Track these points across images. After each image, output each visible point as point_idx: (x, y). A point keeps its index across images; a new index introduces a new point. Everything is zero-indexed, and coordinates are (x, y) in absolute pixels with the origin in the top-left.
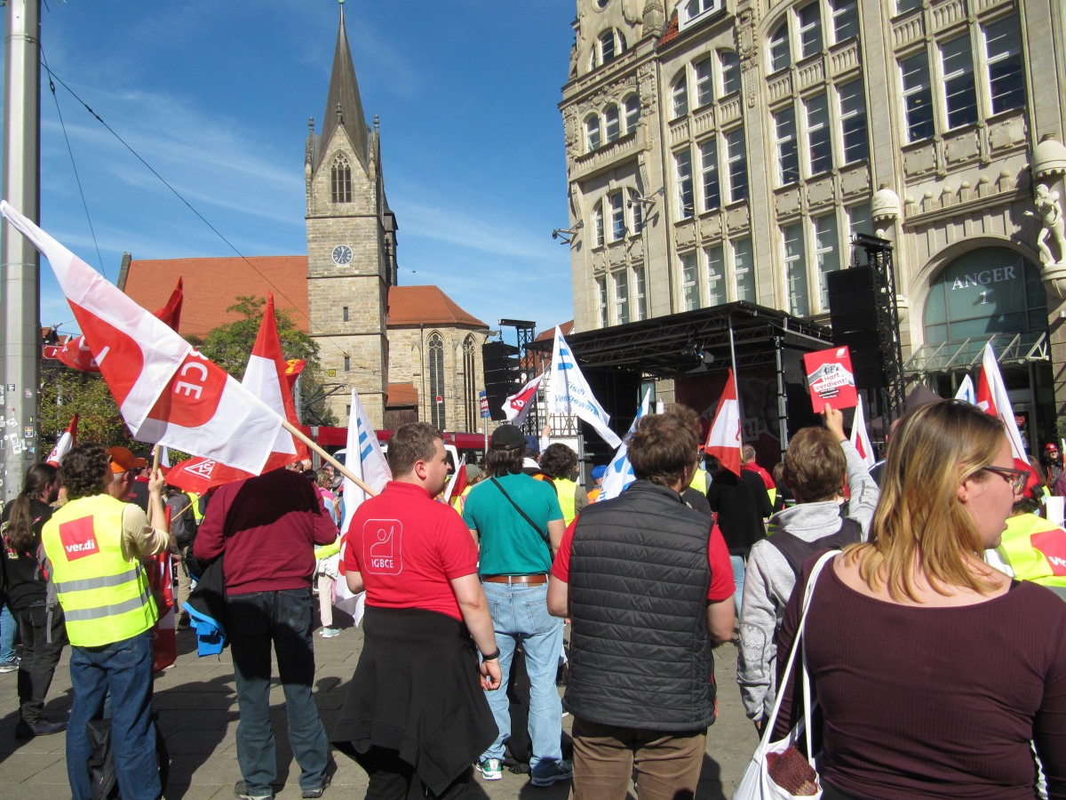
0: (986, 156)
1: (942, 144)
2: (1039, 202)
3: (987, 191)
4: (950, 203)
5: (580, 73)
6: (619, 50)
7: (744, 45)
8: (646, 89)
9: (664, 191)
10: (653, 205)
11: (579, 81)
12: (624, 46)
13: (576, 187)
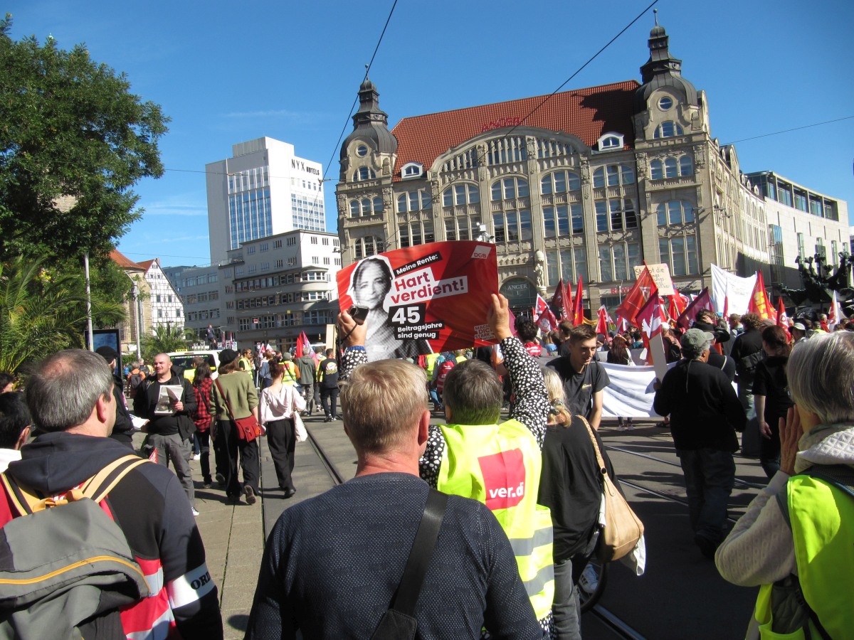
0: (521, 251)
1: (507, 245)
2: (537, 269)
3: (521, 263)
4: (510, 264)
5: (348, 181)
6: (370, 178)
7: (435, 193)
8: (386, 198)
9: (397, 241)
10: (390, 245)
11: (348, 184)
12: (373, 175)
13: (347, 231)
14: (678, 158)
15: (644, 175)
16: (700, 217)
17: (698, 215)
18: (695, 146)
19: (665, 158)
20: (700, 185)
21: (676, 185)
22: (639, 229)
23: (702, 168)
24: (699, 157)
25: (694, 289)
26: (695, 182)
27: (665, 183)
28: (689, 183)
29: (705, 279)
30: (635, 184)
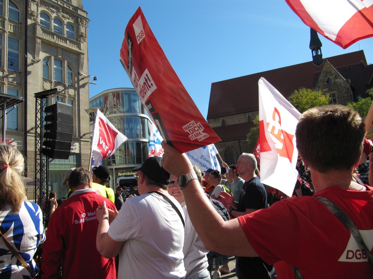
14: (66, 21)
15: (35, 20)
16: (81, 83)
17: (79, 80)
18: (81, 19)
19: (54, 15)
20: (83, 54)
21: (64, 45)
22: (23, 74)
23: (84, 40)
24: (82, 30)
25: (73, 151)
26: (80, 49)
27: (55, 37)
28: (74, 48)
29: (81, 142)
30: (24, 25)
